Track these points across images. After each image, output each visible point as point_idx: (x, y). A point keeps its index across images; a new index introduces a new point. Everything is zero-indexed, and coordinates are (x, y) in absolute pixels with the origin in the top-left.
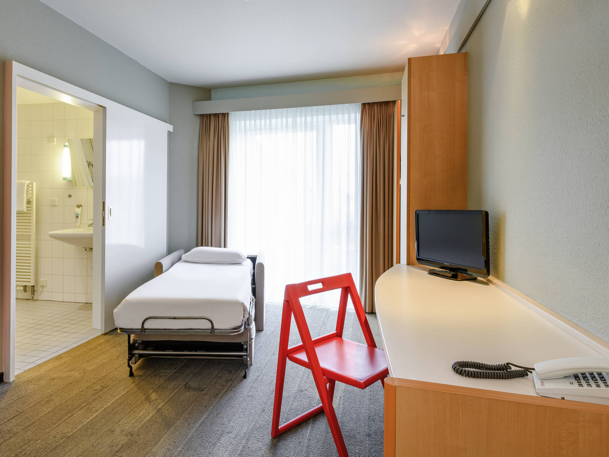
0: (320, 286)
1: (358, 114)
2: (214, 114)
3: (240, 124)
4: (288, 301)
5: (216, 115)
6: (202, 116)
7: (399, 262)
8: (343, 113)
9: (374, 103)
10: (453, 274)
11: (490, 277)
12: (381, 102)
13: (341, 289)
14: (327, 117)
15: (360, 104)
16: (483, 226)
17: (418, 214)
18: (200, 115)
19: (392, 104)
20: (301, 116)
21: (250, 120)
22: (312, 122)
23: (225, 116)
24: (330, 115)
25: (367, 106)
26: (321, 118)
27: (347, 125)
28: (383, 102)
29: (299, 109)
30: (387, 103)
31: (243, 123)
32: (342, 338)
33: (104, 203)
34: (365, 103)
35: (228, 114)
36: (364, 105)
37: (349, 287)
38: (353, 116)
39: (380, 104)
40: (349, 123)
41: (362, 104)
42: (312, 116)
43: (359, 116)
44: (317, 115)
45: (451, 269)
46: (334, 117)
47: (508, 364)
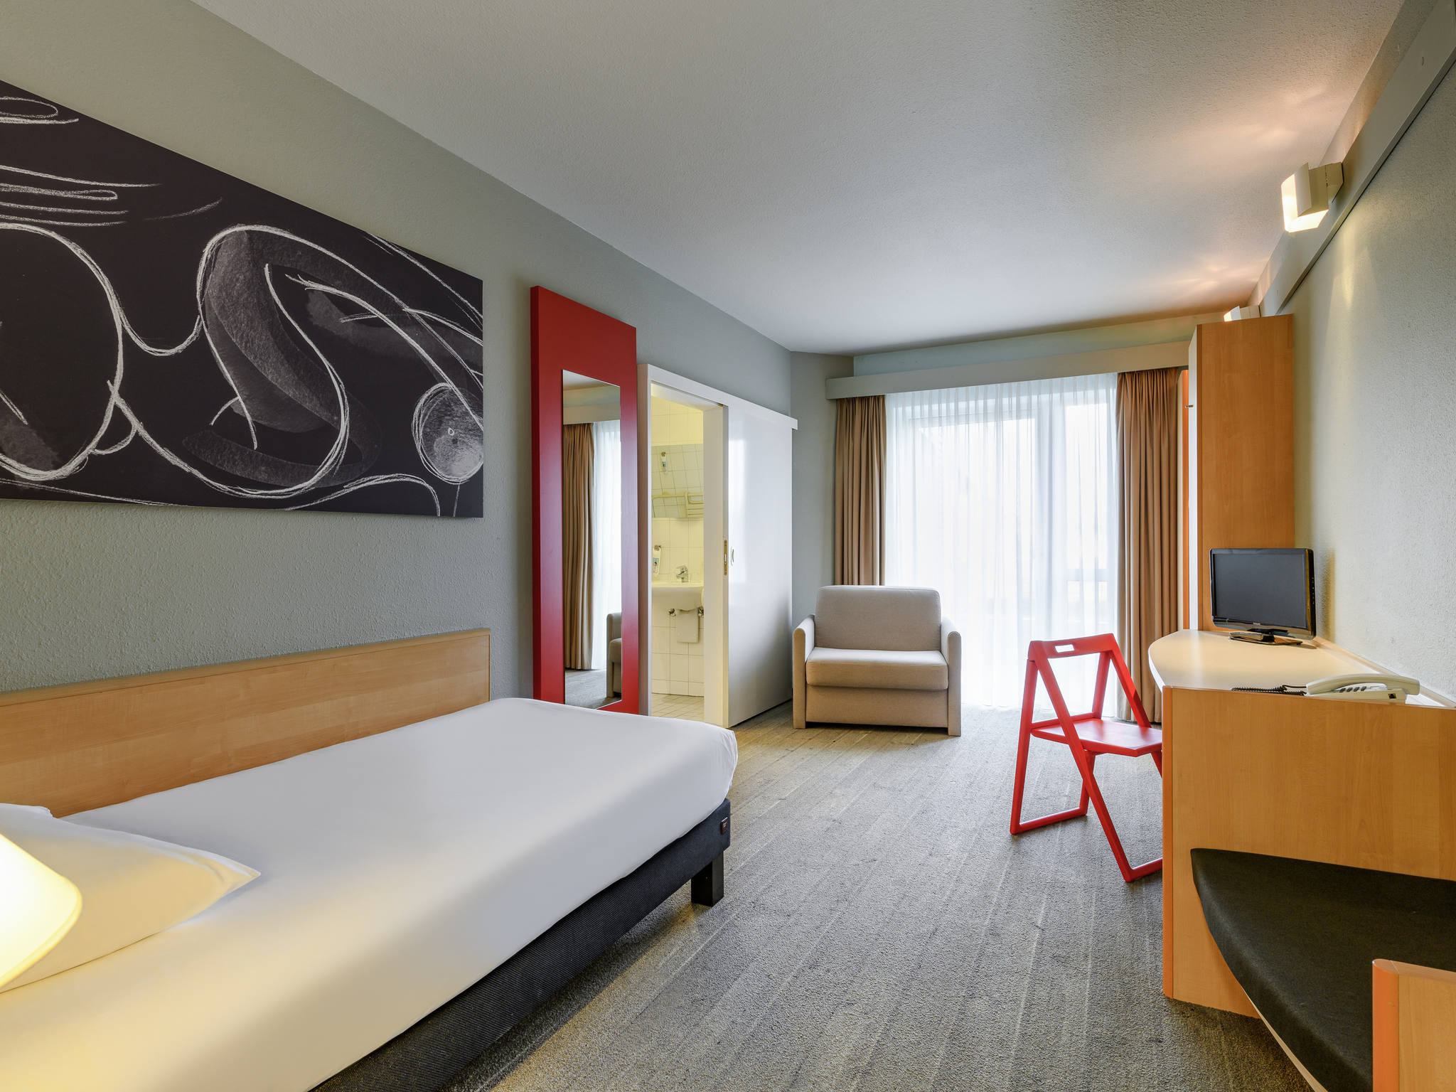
0: (1070, 648)
1: (1111, 390)
2: (859, 398)
3: (904, 412)
4: (1033, 661)
5: (865, 400)
6: (840, 402)
7: (1187, 626)
8: (1085, 389)
9: (1140, 372)
10: (1264, 637)
11: (1318, 638)
12: (1153, 370)
13: (1099, 654)
14: (1056, 396)
15: (1116, 373)
16: (1305, 570)
17: (1214, 555)
18: (837, 400)
19: (1173, 373)
20: (1010, 396)
21: (921, 404)
22: (1030, 404)
23: (879, 400)
24: (1062, 391)
25: (1128, 378)
26: (1045, 398)
27: (1092, 406)
28: (1159, 370)
29: (1006, 385)
30: (1164, 371)
31: (909, 409)
32: (1100, 718)
33: (726, 543)
34: (1124, 373)
35: (883, 396)
36: (1122, 376)
37: (1111, 651)
38: (1102, 392)
39: (1152, 372)
40: (1096, 400)
41: (1119, 374)
42: (1030, 395)
43: (1113, 392)
44: (1039, 393)
45: (1262, 631)
46: (1068, 395)
47: (1284, 686)
